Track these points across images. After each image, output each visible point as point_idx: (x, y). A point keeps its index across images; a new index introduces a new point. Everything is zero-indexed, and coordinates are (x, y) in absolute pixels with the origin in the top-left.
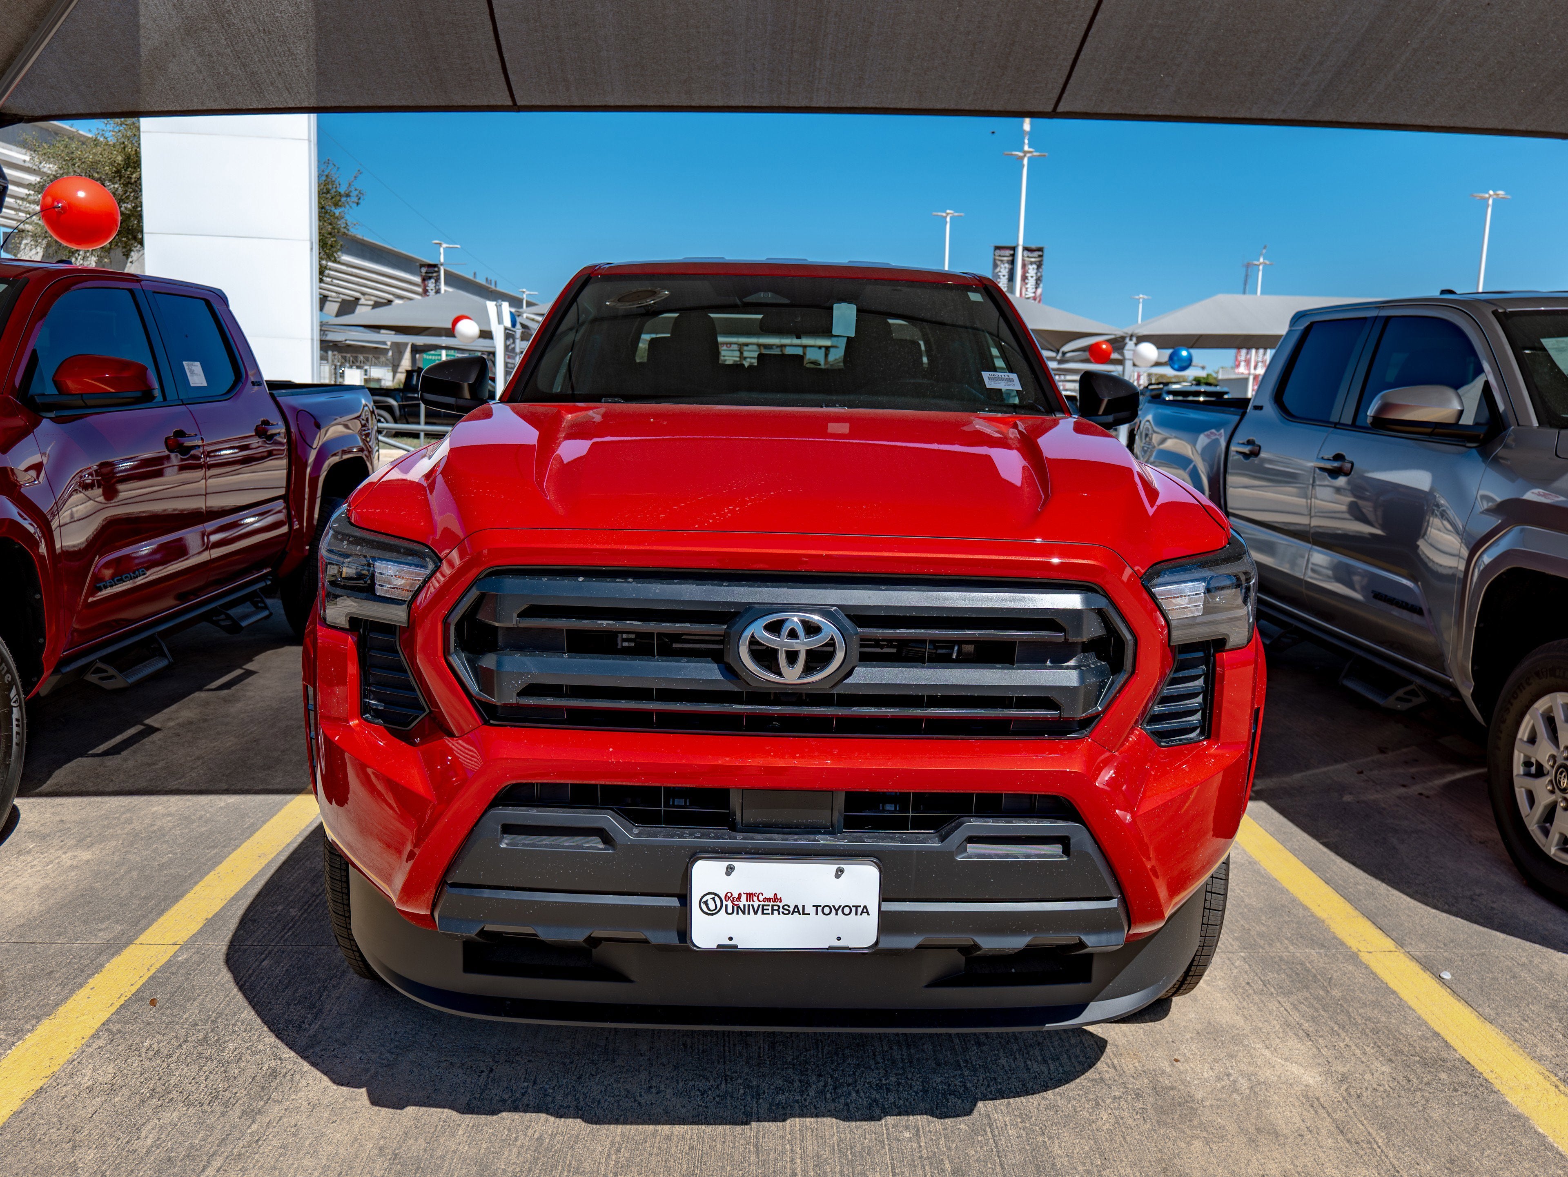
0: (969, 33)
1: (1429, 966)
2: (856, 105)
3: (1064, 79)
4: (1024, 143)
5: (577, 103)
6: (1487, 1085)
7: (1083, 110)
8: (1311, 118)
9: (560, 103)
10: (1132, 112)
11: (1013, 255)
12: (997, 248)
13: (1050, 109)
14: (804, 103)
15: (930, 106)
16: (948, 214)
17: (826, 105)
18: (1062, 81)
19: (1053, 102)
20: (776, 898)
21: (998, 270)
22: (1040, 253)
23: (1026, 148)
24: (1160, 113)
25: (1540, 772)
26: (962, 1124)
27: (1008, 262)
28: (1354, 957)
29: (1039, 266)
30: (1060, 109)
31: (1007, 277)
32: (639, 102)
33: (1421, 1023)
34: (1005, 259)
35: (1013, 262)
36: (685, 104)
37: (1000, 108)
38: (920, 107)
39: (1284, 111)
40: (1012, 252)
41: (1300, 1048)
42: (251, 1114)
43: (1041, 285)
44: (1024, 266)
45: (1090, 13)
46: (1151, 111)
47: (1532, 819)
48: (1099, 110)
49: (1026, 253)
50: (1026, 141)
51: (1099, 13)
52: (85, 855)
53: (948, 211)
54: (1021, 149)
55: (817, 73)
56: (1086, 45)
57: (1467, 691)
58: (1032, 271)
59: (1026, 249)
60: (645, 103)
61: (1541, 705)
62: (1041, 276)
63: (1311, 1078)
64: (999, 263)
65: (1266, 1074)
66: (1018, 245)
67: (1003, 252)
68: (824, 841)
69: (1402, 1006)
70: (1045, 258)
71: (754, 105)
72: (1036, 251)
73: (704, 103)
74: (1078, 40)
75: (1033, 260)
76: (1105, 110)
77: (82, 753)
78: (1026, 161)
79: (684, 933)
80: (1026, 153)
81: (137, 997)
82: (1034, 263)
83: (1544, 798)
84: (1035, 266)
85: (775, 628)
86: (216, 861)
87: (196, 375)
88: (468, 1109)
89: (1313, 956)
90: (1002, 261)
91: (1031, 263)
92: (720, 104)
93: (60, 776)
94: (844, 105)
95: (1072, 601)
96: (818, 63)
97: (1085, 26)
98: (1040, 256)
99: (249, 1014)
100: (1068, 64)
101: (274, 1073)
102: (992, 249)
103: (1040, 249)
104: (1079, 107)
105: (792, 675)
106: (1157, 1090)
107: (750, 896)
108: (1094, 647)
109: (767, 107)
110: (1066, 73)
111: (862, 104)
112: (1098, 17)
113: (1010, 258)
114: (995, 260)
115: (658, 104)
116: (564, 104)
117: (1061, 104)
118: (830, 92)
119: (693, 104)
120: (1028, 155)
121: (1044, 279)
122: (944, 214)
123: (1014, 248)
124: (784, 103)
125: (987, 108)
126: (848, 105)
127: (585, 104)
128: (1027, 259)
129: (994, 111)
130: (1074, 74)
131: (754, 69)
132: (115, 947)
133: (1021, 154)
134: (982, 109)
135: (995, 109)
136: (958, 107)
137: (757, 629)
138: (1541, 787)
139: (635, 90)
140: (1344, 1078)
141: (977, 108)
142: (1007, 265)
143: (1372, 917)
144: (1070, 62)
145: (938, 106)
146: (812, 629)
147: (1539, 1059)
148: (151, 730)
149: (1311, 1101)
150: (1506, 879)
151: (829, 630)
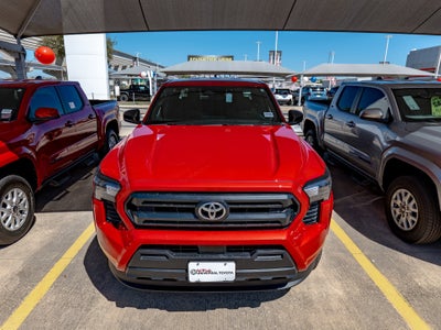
1: (369, 258)
6: (382, 294)
11: (274, 53)
20: (210, 270)
25: (397, 207)
26: (257, 309)
28: (351, 256)
33: (367, 275)
35: (274, 55)
41: (338, 284)
42: (87, 310)
44: (276, 56)
47: (395, 217)
52: (51, 231)
57: (381, 184)
61: (399, 191)
63: (341, 293)
65: (330, 292)
68: (221, 256)
69: (363, 270)
72: (279, 52)
77: (51, 200)
79: (187, 278)
81: (61, 275)
83: (398, 213)
85: (208, 206)
86: (82, 232)
87: (72, 105)
88: (139, 308)
89: (341, 255)
93: (46, 207)
95: (284, 197)
99: (88, 279)
101: (93, 298)
105: (212, 218)
106: (304, 298)
107: (203, 270)
108: (291, 207)
128: (277, 54)
132: (57, 259)
137: (203, 207)
138: (398, 211)
140: (349, 293)
142: (272, 56)
143: (356, 243)
146: (217, 207)
147: (394, 285)
148: (68, 192)
149: (340, 300)
150: (388, 231)
151: (222, 207)
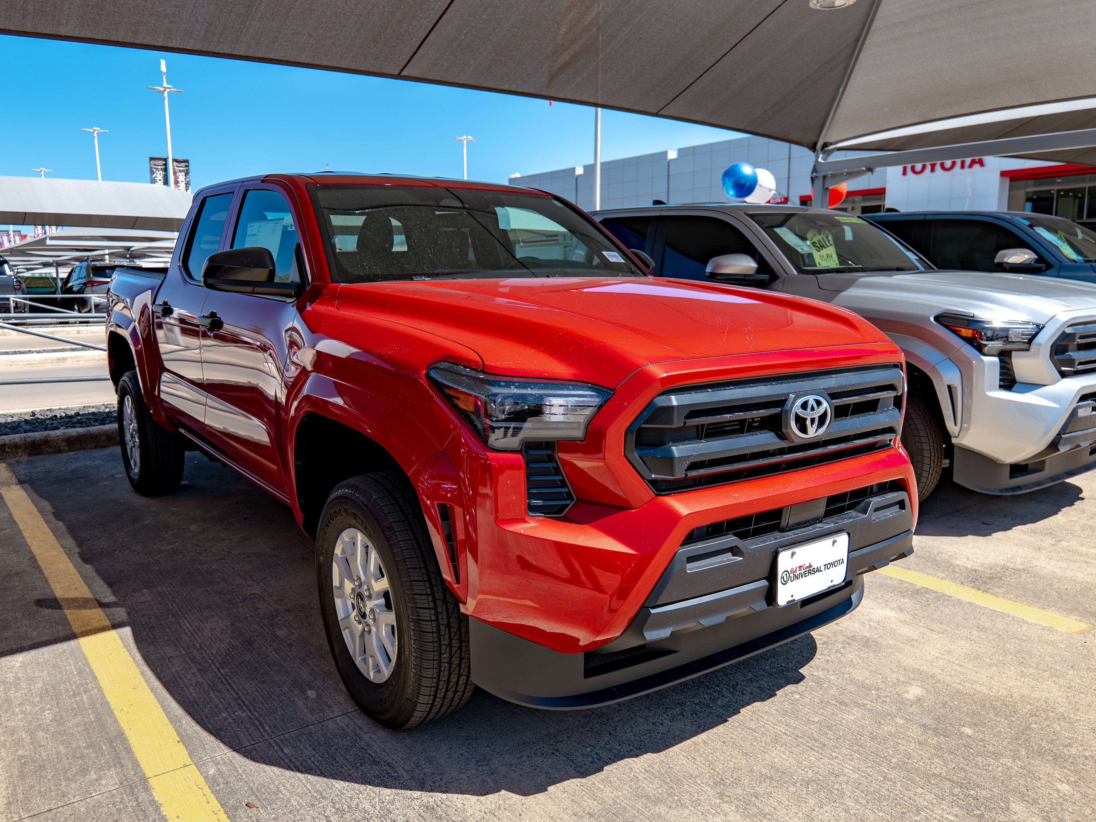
0: (361, 16)
2: (266, 56)
3: (412, 54)
4: (163, 81)
5: (30, 29)
7: (417, 75)
8: (541, 93)
9: (12, 28)
10: (446, 80)
11: (165, 165)
12: (152, 159)
13: (396, 73)
14: (227, 51)
15: (319, 63)
16: (95, 130)
17: (244, 54)
18: (410, 55)
19: (400, 68)
20: (810, 566)
21: (155, 175)
22: (187, 164)
23: (165, 85)
24: (461, 82)
27: (162, 169)
29: (187, 173)
30: (404, 73)
31: (162, 181)
32: (88, 35)
34: (159, 167)
35: (166, 170)
36: (128, 41)
37: (365, 69)
38: (312, 62)
39: (528, 88)
40: (164, 162)
43: (190, 188)
44: (175, 173)
45: (440, 14)
46: (456, 81)
48: (426, 77)
49: (175, 164)
50: (165, 80)
51: (445, 15)
53: (94, 128)
54: (162, 86)
55: (245, 30)
56: (432, 33)
58: (181, 177)
59: (174, 160)
60: (93, 36)
62: (189, 181)
64: (155, 170)
66: (168, 158)
67: (157, 162)
68: (819, 527)
70: (191, 167)
71: (188, 48)
72: (182, 162)
73: (146, 42)
74: (428, 30)
75: (181, 169)
76: (430, 77)
78: (166, 94)
79: (774, 599)
80: (165, 88)
82: (183, 171)
84: (184, 174)
85: (804, 406)
90: (157, 169)
91: (180, 171)
92: (160, 44)
94: (257, 56)
96: (248, 23)
97: (435, 21)
98: (186, 166)
100: (417, 45)
102: (148, 160)
103: (186, 161)
104: (415, 74)
105: (812, 432)
107: (800, 567)
109: (197, 51)
110: (415, 50)
111: (271, 56)
112: (444, 17)
113: (163, 167)
114: (151, 168)
115: (105, 38)
116: (16, 29)
117: (405, 70)
118: (250, 45)
119: (136, 42)
120: (168, 90)
121: (192, 183)
122: (92, 131)
123: (166, 160)
124: (212, 49)
125: (357, 68)
126: (261, 56)
127: (37, 31)
128: (176, 168)
129: (360, 71)
130: (419, 52)
131: (197, 21)
133: (162, 89)
134: (354, 68)
135: (362, 69)
136: (339, 66)
137: (798, 409)
139: (88, 25)
141: (350, 67)
142: (161, 172)
144: (419, 43)
145: (325, 63)
146: (819, 404)
151: (825, 403)
